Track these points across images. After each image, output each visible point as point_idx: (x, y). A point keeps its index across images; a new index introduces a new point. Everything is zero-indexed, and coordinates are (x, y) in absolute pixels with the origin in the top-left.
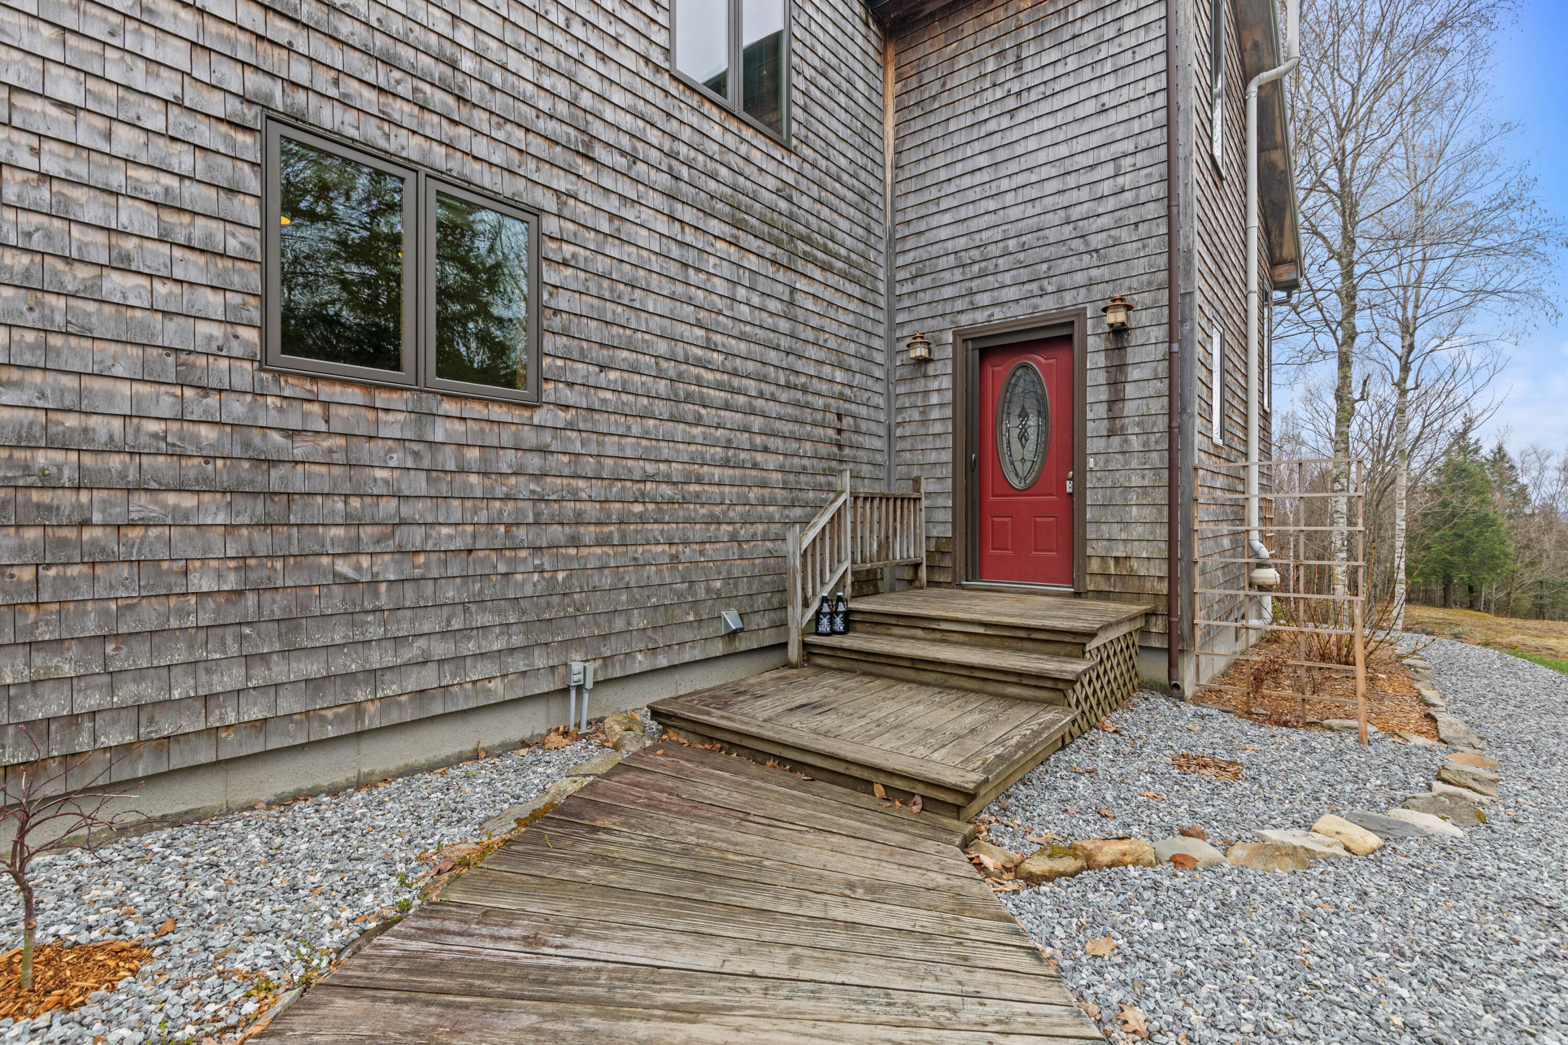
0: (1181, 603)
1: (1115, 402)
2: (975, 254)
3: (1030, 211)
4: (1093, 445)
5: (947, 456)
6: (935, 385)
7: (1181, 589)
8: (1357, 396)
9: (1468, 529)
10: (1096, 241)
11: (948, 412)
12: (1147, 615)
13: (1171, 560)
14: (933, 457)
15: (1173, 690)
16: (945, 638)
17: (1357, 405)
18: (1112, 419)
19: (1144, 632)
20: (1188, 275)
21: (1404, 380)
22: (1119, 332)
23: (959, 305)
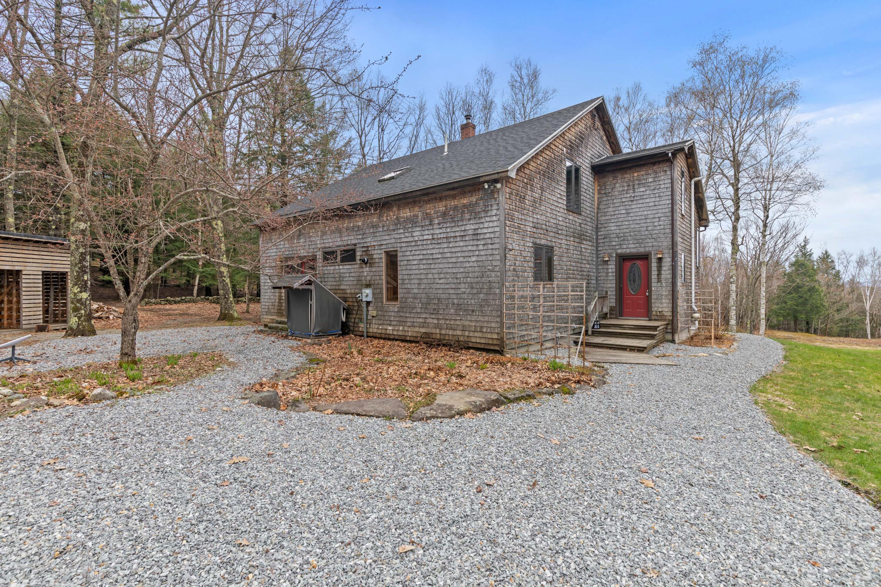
0: (675, 321)
1: (659, 274)
2: (622, 235)
3: (637, 226)
4: (653, 285)
5: (614, 285)
6: (610, 267)
7: (675, 318)
8: (740, 243)
9: (806, 293)
10: (654, 236)
11: (614, 274)
12: (667, 324)
13: (673, 312)
14: (610, 285)
15: (673, 341)
16: (624, 328)
17: (740, 247)
18: (658, 279)
19: (666, 328)
20: (677, 247)
21: (765, 231)
22: (660, 259)
23: (617, 247)
